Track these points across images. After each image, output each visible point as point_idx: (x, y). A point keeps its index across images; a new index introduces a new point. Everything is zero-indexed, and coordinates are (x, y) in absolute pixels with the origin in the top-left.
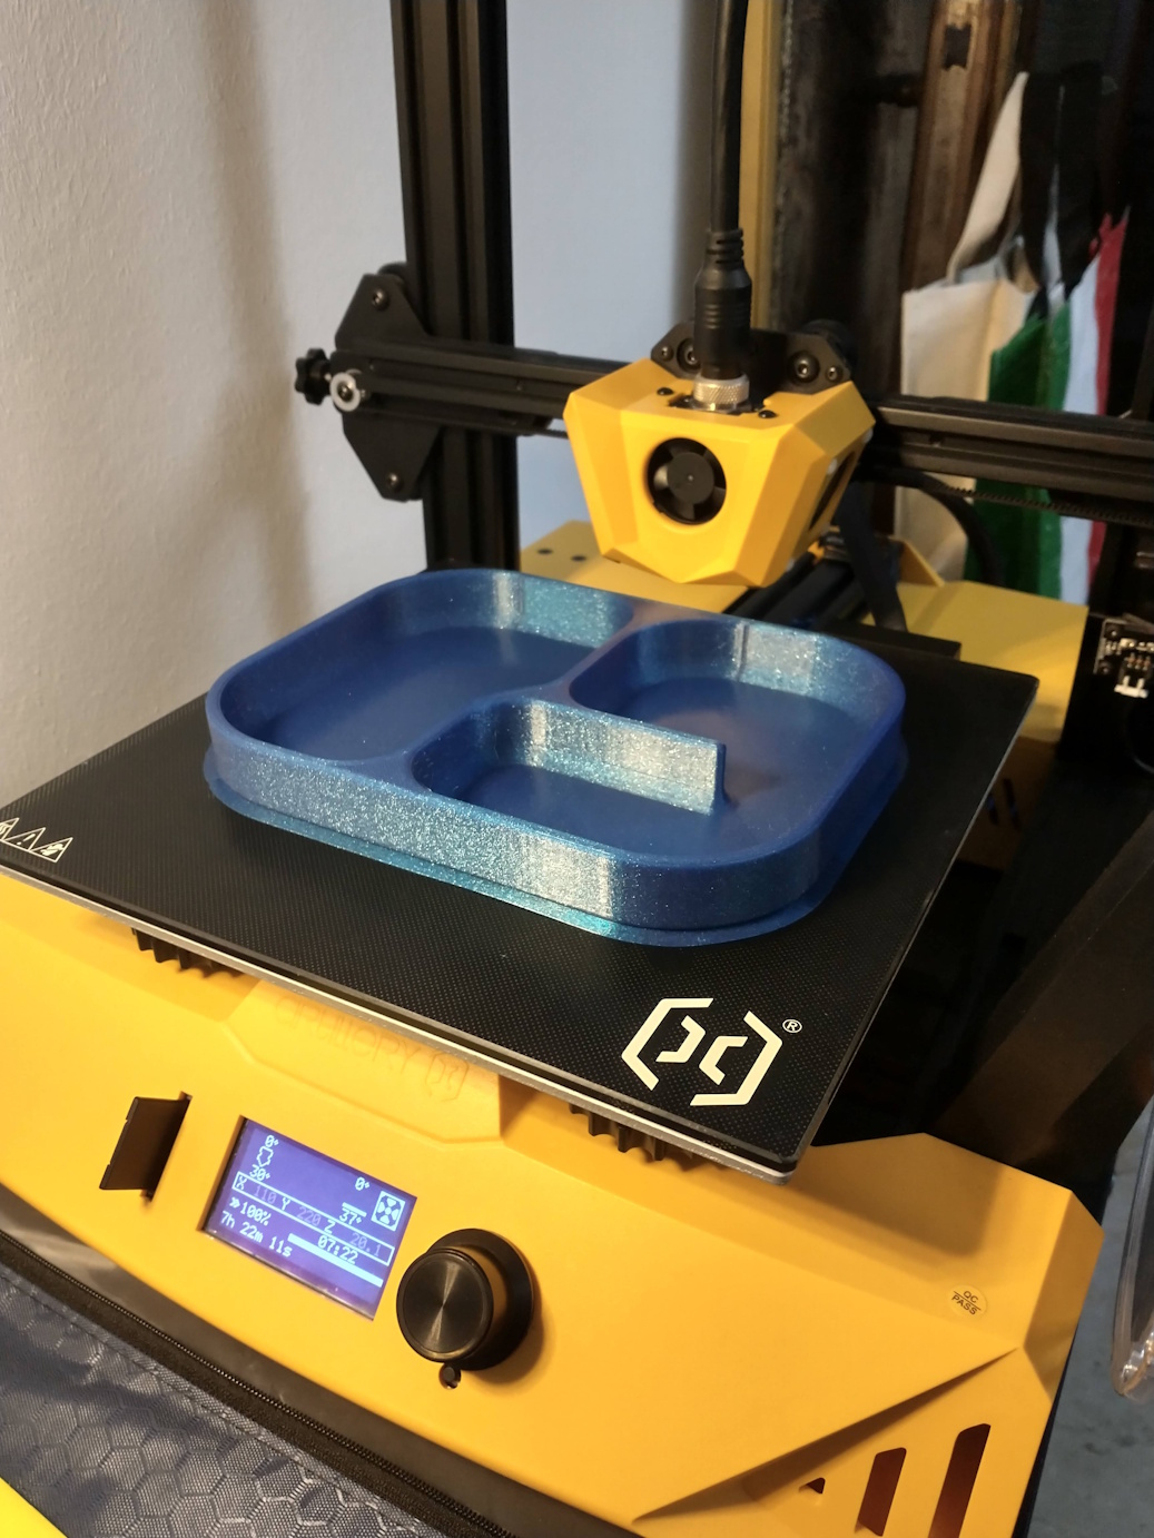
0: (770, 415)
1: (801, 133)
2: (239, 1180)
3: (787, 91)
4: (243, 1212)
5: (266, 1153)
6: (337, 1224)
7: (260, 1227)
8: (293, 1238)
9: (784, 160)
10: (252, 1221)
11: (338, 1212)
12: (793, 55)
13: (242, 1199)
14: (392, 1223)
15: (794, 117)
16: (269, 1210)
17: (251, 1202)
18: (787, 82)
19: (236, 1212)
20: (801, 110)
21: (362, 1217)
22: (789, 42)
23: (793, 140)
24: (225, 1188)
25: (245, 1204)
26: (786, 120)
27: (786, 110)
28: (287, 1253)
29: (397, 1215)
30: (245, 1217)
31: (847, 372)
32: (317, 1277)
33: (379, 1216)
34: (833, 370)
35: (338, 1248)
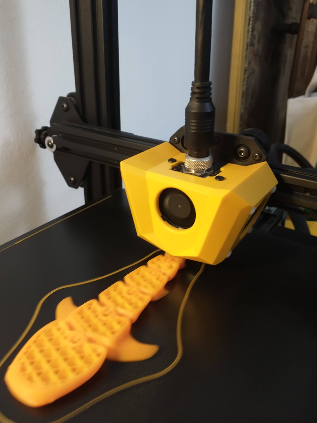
0: (221, 178)
1: (256, 42)
3: (251, 26)
9: (248, 51)
12: (254, 13)
15: (253, 36)
18: (251, 22)
20: (256, 33)
22: (252, 8)
23: (252, 44)
26: (250, 37)
27: (250, 33)
31: (264, 157)
34: (257, 155)
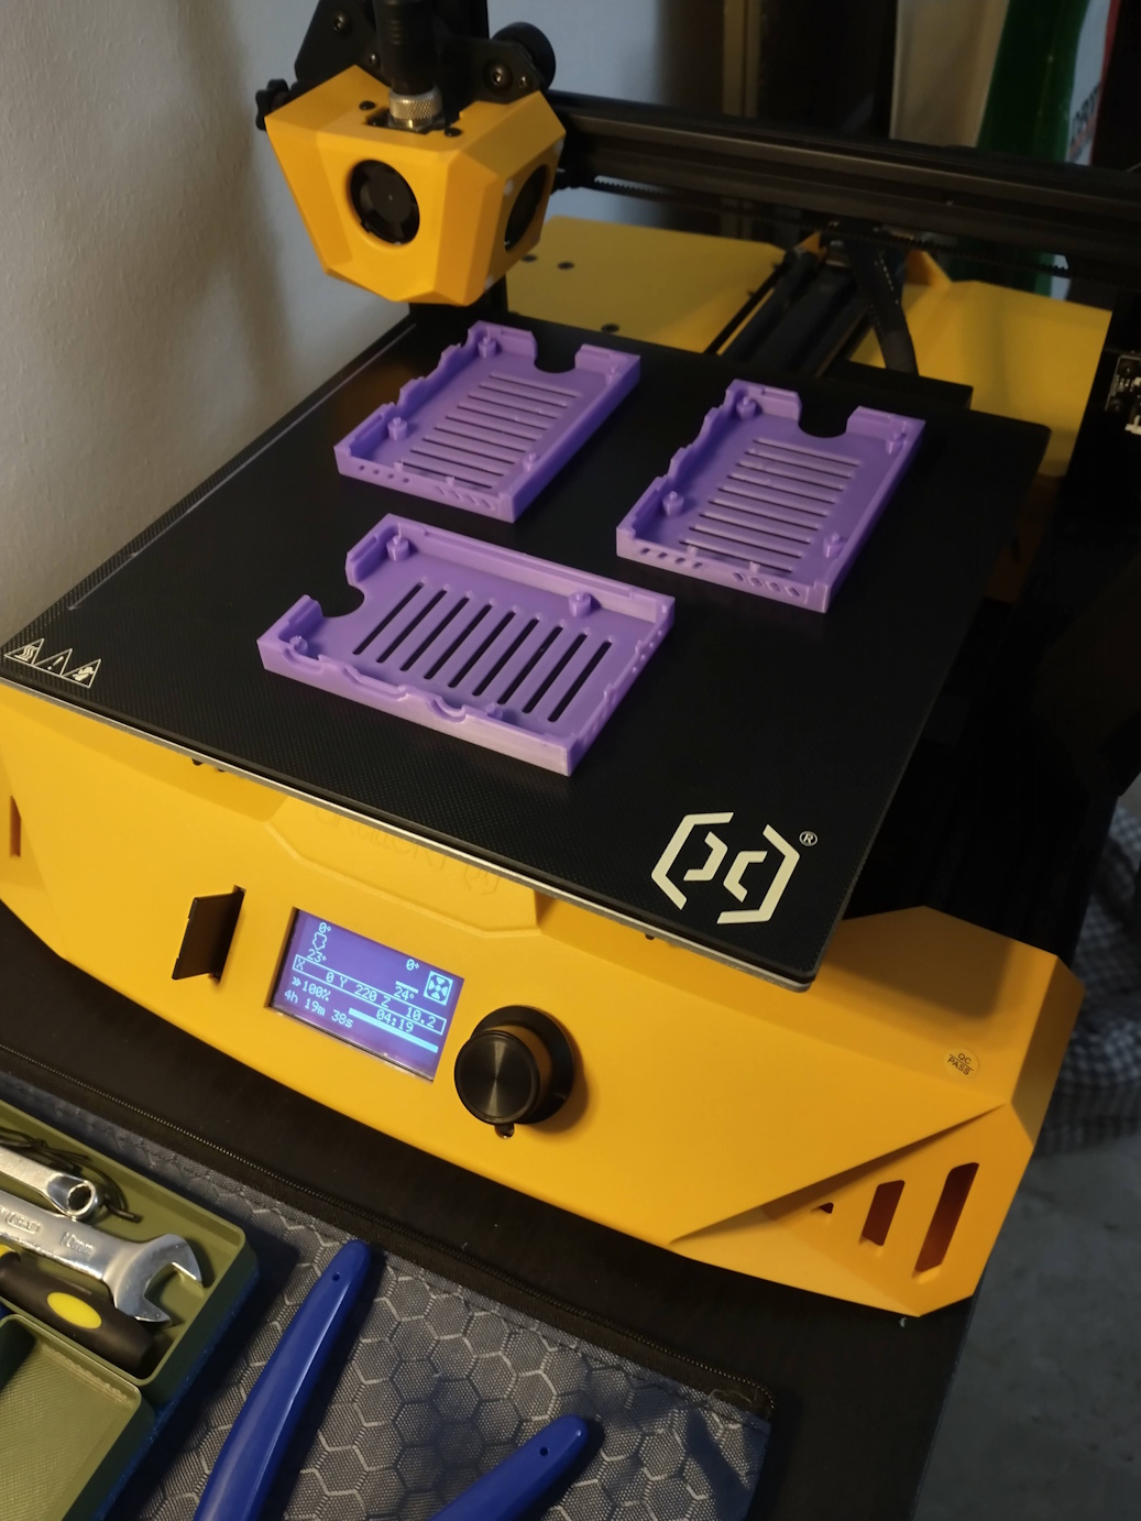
0: (456, 133)
2: (298, 962)
4: (305, 989)
5: (320, 939)
6: (392, 999)
7: (322, 1003)
8: (352, 1012)
10: (314, 998)
11: (392, 990)
13: (303, 979)
14: (442, 998)
16: (329, 988)
17: (311, 981)
19: (298, 990)
21: (415, 994)
24: (285, 969)
25: (306, 983)
28: (349, 1024)
29: (446, 991)
30: (307, 995)
32: (378, 1044)
33: (430, 992)
35: (395, 1020)
